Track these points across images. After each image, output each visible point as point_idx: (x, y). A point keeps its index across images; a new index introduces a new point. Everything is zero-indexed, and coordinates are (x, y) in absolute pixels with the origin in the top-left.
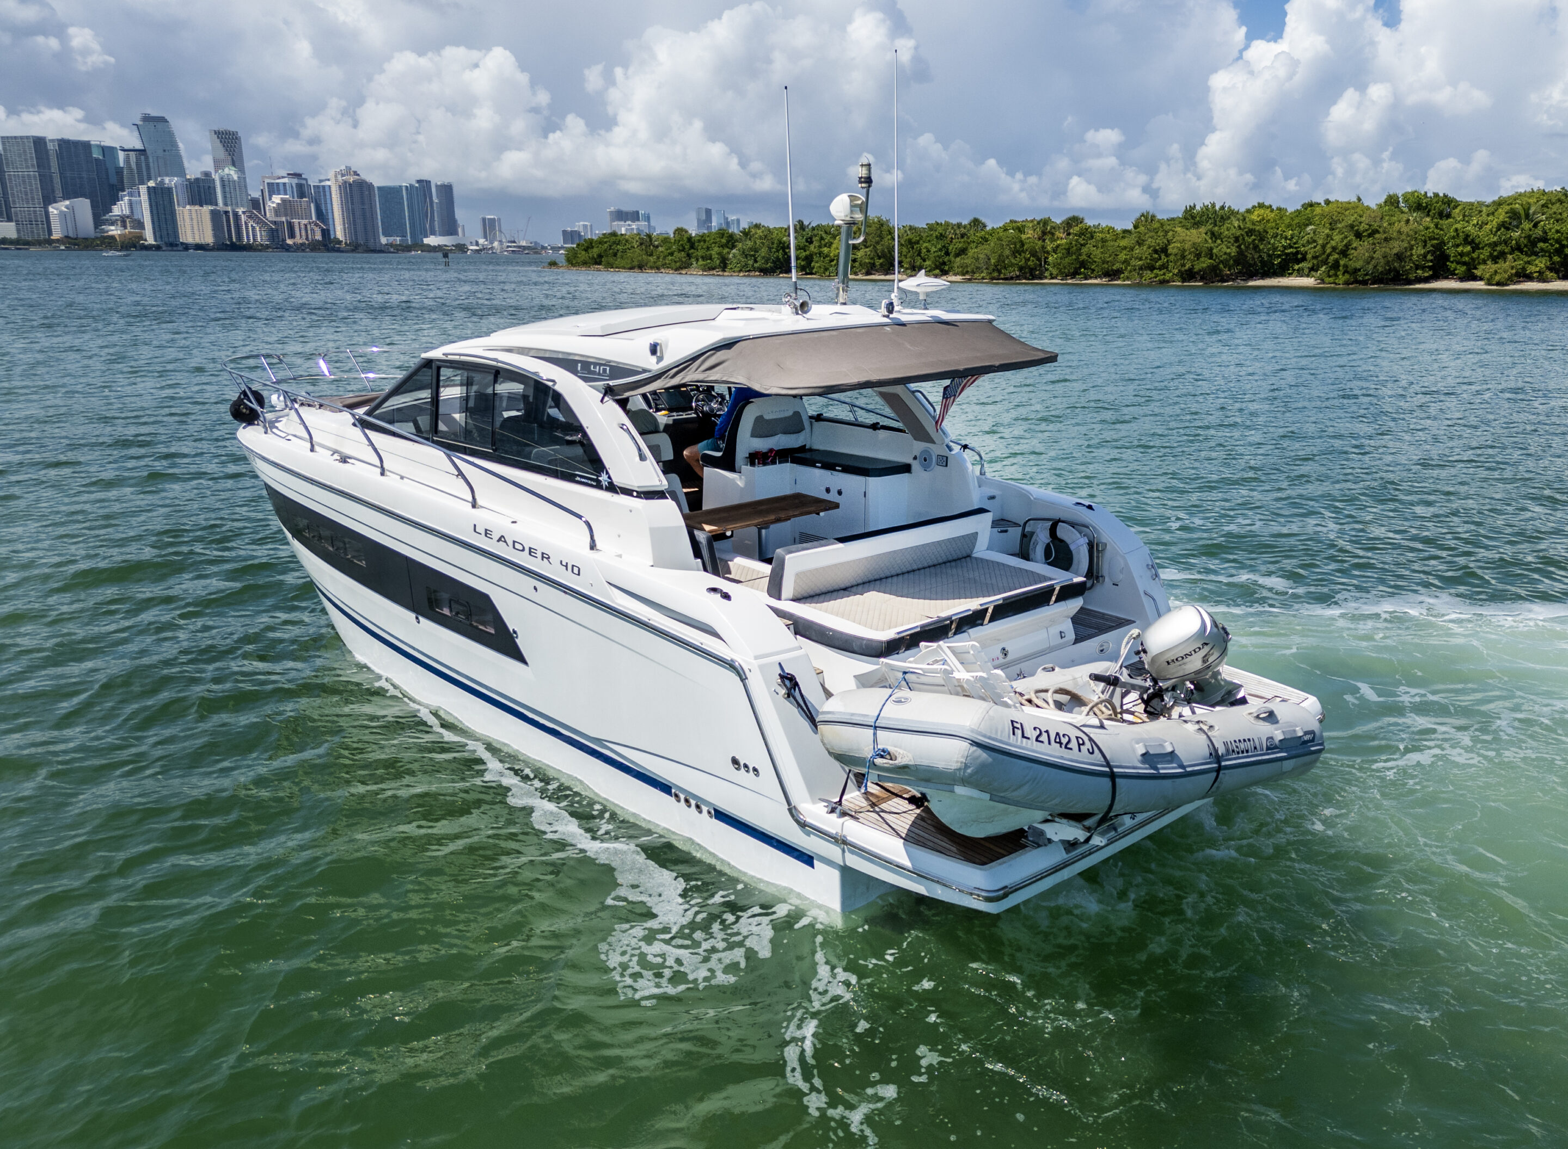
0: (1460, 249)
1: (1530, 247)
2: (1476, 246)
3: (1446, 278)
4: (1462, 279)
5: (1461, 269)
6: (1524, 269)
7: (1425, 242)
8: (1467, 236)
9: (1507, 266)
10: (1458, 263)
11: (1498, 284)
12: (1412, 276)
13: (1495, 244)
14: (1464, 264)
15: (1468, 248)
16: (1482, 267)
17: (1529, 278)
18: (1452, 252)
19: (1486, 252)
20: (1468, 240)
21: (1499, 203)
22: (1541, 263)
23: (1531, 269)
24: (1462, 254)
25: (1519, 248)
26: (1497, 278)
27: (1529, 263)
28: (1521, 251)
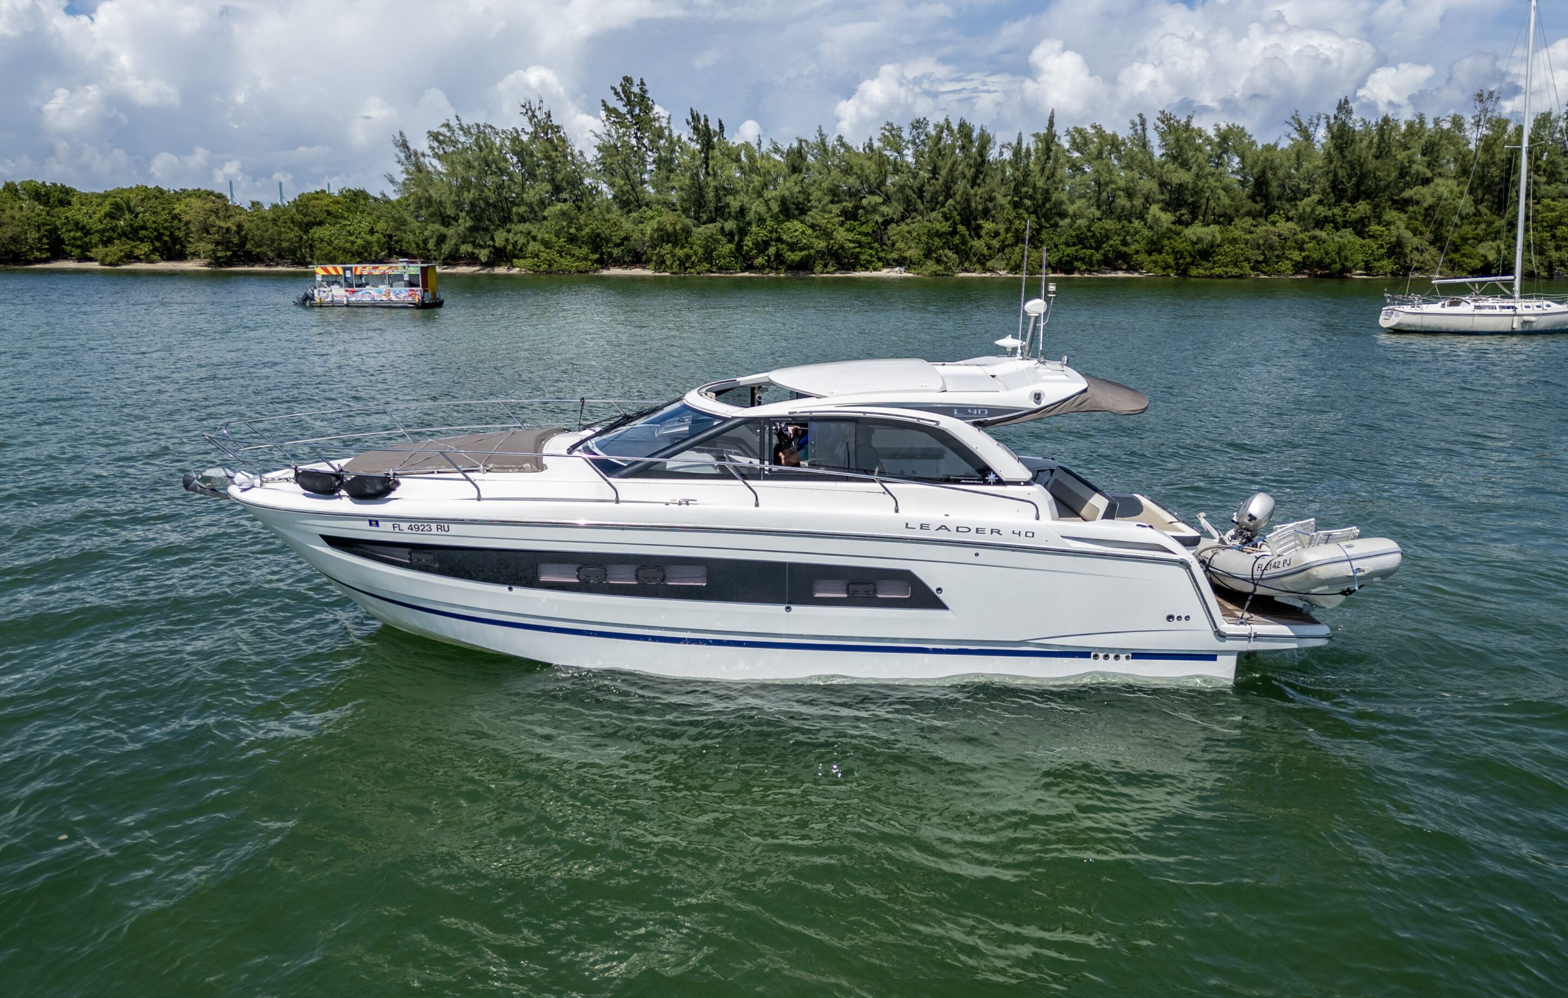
0: (72, 234)
1: (133, 233)
2: (87, 232)
3: (66, 259)
4: (80, 260)
5: (76, 252)
6: (131, 252)
7: (39, 227)
8: (77, 224)
9: (117, 249)
10: (73, 246)
11: (111, 264)
12: (31, 257)
13: (104, 230)
14: (78, 247)
15: (79, 234)
16: (94, 250)
17: (138, 259)
18: (66, 236)
19: (95, 238)
20: (78, 226)
21: (106, 196)
22: (145, 248)
23: (137, 252)
24: (75, 239)
25: (124, 234)
26: (108, 260)
27: (135, 247)
28: (129, 238)
